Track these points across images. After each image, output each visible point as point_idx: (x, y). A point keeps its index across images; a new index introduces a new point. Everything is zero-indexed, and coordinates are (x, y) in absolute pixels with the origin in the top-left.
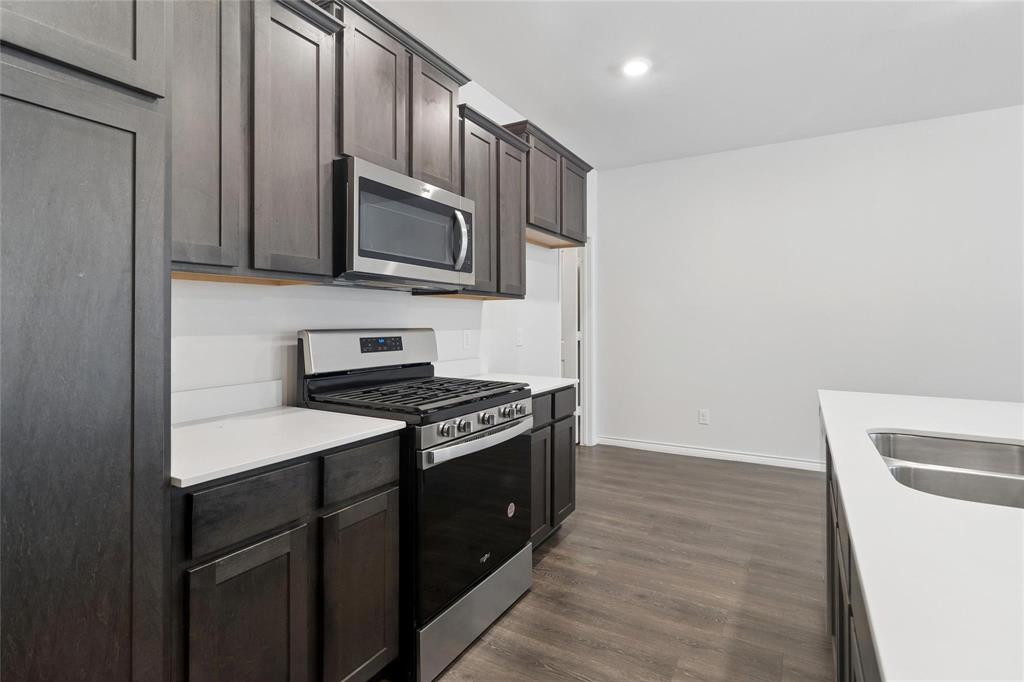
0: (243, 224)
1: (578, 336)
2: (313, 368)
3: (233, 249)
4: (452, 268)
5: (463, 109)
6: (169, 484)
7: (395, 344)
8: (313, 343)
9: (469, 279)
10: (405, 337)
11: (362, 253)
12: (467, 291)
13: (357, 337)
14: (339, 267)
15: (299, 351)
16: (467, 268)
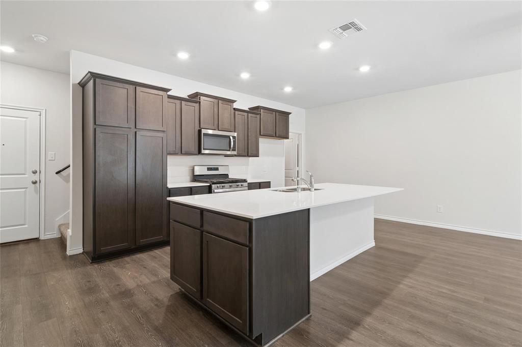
0: (180, 145)
1: (297, 169)
2: (196, 174)
3: (178, 150)
4: (229, 151)
5: (234, 109)
6: (167, 187)
7: (217, 169)
8: (196, 168)
9: (235, 153)
10: (219, 168)
11: (204, 149)
12: (235, 156)
13: (207, 167)
14: (200, 152)
15: (193, 170)
16: (234, 150)
